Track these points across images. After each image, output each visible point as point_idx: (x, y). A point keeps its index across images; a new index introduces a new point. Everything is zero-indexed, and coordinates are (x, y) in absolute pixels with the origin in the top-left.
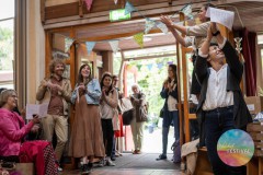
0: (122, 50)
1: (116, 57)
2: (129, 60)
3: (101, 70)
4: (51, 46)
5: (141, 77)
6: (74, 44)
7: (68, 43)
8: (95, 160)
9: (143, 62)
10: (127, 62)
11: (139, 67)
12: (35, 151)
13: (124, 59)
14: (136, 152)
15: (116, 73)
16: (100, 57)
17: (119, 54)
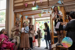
0: (35, 18)
1: (33, 20)
3: (29, 23)
4: (16, 17)
5: (40, 25)
6: (22, 16)
7: (20, 16)
8: (27, 49)
9: (41, 21)
10: (36, 22)
11: (40, 23)
12: (11, 46)
13: (36, 21)
14: (39, 47)
15: (33, 24)
16: (29, 20)
17: (34, 19)
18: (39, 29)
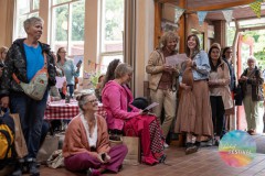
0: (236, 20)
1: (230, 28)
2: (244, 30)
3: (212, 40)
4: (161, 17)
6: (184, 14)
7: (178, 13)
8: (203, 138)
10: (242, 33)
11: (256, 38)
13: (238, 30)
15: (229, 44)
16: (212, 27)
17: (233, 24)
18: (250, 62)
